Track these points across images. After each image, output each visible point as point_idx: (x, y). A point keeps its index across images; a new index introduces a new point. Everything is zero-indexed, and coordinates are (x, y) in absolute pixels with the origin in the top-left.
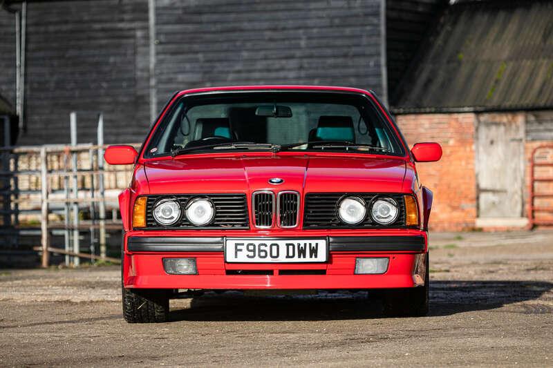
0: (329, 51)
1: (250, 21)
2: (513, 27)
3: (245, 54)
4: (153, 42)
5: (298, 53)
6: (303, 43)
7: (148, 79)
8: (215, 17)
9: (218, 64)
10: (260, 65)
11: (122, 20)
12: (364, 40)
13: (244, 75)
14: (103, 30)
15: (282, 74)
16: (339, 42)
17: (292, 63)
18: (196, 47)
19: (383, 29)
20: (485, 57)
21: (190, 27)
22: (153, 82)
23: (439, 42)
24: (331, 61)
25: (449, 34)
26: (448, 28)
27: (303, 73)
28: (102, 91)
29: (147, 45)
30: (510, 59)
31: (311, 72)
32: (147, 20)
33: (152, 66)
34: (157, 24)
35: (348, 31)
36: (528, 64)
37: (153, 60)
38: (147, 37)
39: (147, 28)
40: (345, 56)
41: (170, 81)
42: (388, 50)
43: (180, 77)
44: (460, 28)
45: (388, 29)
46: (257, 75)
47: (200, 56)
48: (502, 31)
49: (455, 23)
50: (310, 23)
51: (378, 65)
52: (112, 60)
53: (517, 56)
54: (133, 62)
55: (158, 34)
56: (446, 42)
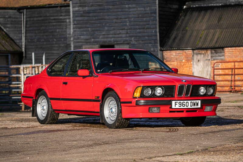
0: (137, 27)
1: (108, 15)
2: (207, 17)
3: (106, 28)
4: (72, 24)
5: (126, 28)
6: (128, 24)
7: (70, 38)
8: (95, 14)
9: (96, 32)
10: (111, 32)
11: (61, 16)
12: (151, 23)
13: (106, 36)
14: (54, 19)
15: (120, 35)
16: (141, 23)
17: (124, 32)
18: (88, 25)
19: (157, 18)
20: (196, 28)
21: (86, 18)
22: (72, 39)
23: (179, 23)
24: (138, 30)
25: (183, 20)
26: (183, 17)
27: (128, 35)
28: (54, 42)
29: (70, 25)
30: (205, 29)
31: (131, 35)
32: (70, 15)
33: (72, 33)
34: (73, 17)
35: (145, 19)
36: (212, 31)
37: (72, 31)
38: (70, 22)
39: (70, 19)
40: (144, 28)
41: (78, 38)
42: (160, 26)
43: (82, 37)
44: (187, 18)
45: (159, 18)
46: (111, 36)
47: (90, 29)
48: (203, 18)
49: (185, 16)
50: (130, 16)
51: (156, 32)
52: (58, 30)
53: (208, 28)
54: (66, 31)
55: (74, 21)
56: (182, 23)
